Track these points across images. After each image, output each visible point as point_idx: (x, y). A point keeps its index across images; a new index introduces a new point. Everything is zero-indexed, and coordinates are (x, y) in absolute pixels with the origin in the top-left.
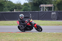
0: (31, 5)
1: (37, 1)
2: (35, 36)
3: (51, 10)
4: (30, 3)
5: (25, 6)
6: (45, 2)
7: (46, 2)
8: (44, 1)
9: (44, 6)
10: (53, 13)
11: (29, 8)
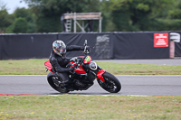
0: (37, 14)
1: (53, 4)
2: (48, 106)
3: (96, 28)
4: (35, 9)
5: (20, 18)
6: (77, 5)
7: (81, 5)
8: (75, 3)
9: (75, 16)
10: (99, 39)
11: (30, 24)
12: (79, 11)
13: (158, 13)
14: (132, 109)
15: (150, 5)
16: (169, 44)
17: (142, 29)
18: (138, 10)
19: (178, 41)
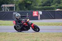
6: (7, 2)
10: (14, 13)
12: (7, 4)
13: (34, 5)
14: (25, 37)
15: (32, 2)
16: (38, 15)
17: (29, 10)
18: (28, 3)
19: (41, 14)
